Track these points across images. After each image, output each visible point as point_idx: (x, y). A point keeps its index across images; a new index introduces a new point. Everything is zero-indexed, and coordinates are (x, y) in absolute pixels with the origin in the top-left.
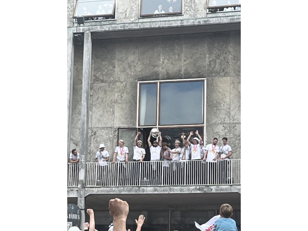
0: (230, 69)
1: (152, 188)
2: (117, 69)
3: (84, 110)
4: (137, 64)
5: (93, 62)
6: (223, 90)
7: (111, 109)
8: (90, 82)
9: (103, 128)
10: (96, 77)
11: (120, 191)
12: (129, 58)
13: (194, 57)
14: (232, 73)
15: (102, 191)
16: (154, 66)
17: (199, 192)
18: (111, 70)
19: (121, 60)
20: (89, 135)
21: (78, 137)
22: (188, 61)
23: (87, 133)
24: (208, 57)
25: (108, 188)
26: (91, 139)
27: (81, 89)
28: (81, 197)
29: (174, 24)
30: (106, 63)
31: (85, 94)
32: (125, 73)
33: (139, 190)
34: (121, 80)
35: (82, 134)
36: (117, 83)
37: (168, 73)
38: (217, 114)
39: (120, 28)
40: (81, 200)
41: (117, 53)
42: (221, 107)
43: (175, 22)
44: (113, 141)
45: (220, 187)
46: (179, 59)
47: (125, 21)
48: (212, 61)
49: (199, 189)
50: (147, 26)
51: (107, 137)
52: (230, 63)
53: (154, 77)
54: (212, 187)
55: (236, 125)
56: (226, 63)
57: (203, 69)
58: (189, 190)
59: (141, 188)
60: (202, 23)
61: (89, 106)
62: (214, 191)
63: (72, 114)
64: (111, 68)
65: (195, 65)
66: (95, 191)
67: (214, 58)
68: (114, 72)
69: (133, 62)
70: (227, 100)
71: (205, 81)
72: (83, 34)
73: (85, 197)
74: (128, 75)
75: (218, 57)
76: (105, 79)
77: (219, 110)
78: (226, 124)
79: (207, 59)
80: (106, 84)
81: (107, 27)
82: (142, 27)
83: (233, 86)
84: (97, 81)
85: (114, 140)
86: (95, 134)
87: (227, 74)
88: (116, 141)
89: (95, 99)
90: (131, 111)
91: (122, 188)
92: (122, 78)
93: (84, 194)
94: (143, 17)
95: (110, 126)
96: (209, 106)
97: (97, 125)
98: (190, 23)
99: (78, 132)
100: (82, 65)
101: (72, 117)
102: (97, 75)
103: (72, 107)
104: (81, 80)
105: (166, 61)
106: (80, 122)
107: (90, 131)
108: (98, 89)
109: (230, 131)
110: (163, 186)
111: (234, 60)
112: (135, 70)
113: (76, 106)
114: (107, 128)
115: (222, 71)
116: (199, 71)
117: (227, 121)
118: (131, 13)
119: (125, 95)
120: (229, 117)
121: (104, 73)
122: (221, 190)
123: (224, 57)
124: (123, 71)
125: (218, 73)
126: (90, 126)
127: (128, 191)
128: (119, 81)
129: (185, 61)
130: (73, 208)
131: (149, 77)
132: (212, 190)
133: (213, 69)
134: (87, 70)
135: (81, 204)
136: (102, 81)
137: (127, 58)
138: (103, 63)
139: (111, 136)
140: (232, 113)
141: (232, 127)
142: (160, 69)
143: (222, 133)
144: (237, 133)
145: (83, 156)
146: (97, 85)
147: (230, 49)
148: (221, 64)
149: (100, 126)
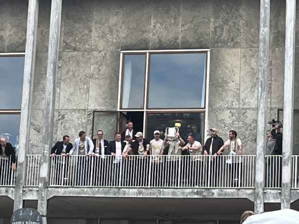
0: (241, 39)
1: (136, 190)
2: (94, 34)
3: (49, 86)
4: (121, 28)
5: (63, 23)
6: (232, 65)
7: (85, 86)
8: (58, 50)
9: (74, 110)
10: (67, 44)
11: (93, 193)
12: (110, 20)
13: (195, 21)
14: (244, 44)
15: (70, 193)
16: (143, 32)
17: (196, 196)
18: (87, 35)
19: (100, 22)
20: (56, 118)
21: (40, 121)
22: (188, 26)
23: (53, 116)
24: (213, 22)
25: (78, 189)
26: (58, 124)
27: (47, 58)
28: (42, 200)
30: (80, 26)
31: (52, 66)
32: (104, 39)
33: (119, 193)
34: (99, 49)
35: (47, 118)
36: (94, 53)
37: (160, 41)
38: (223, 96)
40: (42, 204)
41: (96, 16)
42: (229, 87)
44: (86, 128)
45: (225, 190)
46: (176, 24)
48: (218, 27)
49: (197, 193)
51: (79, 122)
52: (242, 31)
53: (142, 46)
54: (213, 191)
55: (248, 111)
56: (236, 30)
57: (206, 38)
58: (183, 193)
59: (122, 190)
61: (56, 81)
62: (216, 196)
63: (34, 91)
64: (86, 32)
65: (196, 31)
66: (61, 192)
67: (221, 23)
68: (90, 37)
69: (116, 24)
70: (236, 78)
71: (209, 53)
73: (48, 200)
74: (108, 41)
75: (226, 22)
76: (78, 47)
77: (225, 91)
78: (233, 109)
79: (212, 24)
80: (80, 53)
83: (244, 60)
84: (68, 49)
85: (88, 126)
86: (63, 117)
87: (236, 45)
88: (90, 127)
89: (64, 71)
90: (111, 89)
91: (97, 189)
92: (101, 44)
93: (47, 196)
95: (83, 108)
96: (212, 85)
97: (66, 107)
99: (40, 114)
100: (49, 28)
101: (33, 95)
102: (68, 41)
103: (34, 82)
104: (47, 48)
105: (158, 25)
106: (44, 101)
107: (56, 114)
108: (69, 59)
109: (238, 119)
110: (151, 188)
111: (247, 26)
112: (118, 36)
113: (39, 80)
114: (79, 110)
115: (230, 40)
116: (201, 40)
117: (236, 105)
119: (103, 69)
120: (238, 100)
121: (77, 39)
122: (226, 194)
123: (234, 23)
124: (102, 37)
125: (225, 44)
126: (57, 108)
127: (105, 193)
128: (96, 49)
129: (183, 25)
130: (31, 214)
131: (135, 45)
132: (213, 194)
133: (219, 37)
134: (55, 34)
135: (42, 209)
136: (75, 49)
137: (107, 20)
138: (77, 25)
139: (84, 121)
140: (242, 96)
141: (241, 113)
142: (151, 35)
143: (228, 121)
144: (248, 121)
145: (47, 147)
146: (68, 54)
147: (242, 12)
148: (229, 32)
149: (70, 107)
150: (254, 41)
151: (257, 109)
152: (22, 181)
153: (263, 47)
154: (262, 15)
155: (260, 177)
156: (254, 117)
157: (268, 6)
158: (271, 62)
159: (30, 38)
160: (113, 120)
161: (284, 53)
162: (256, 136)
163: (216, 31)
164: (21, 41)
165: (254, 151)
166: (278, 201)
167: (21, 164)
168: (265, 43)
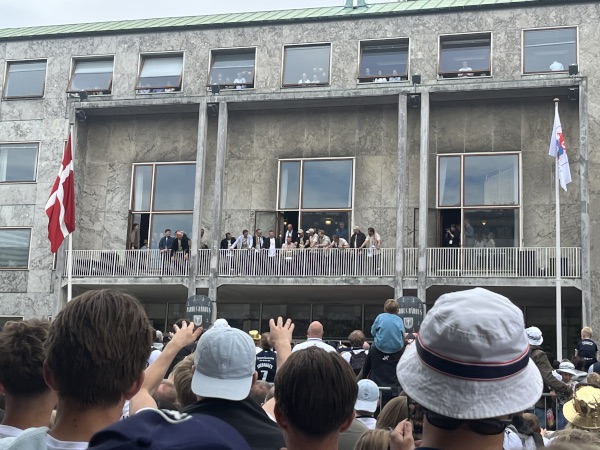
0: (382, 147)
2: (256, 145)
3: (217, 190)
4: (278, 139)
5: (229, 136)
6: (374, 170)
7: (248, 190)
8: (225, 159)
9: (239, 211)
10: (232, 153)
11: (256, 282)
12: (269, 133)
13: (342, 133)
14: (385, 153)
15: (237, 281)
16: (298, 142)
18: (249, 145)
19: (260, 134)
20: (223, 218)
21: (210, 220)
22: (336, 137)
23: (221, 216)
24: (358, 133)
25: (243, 278)
26: (225, 223)
27: (215, 166)
28: (212, 288)
29: (321, 96)
30: (244, 137)
31: (220, 172)
32: (264, 149)
33: (278, 282)
34: (260, 157)
35: (216, 217)
36: (255, 161)
37: (312, 150)
38: (367, 197)
39: (259, 99)
40: (212, 292)
41: (257, 129)
42: (372, 189)
43: (322, 93)
44: (249, 226)
45: (369, 278)
46: (326, 135)
47: (265, 91)
48: (362, 137)
49: (345, 281)
50: (290, 96)
51: (243, 220)
52: (383, 141)
53: (297, 155)
54: (359, 279)
55: (388, 210)
56: (377, 140)
57: (352, 147)
59: (280, 279)
60: (352, 95)
61: (223, 186)
62: (361, 283)
63: (204, 195)
64: (249, 143)
65: (343, 141)
66: (229, 281)
67: (365, 134)
68: (252, 148)
69: (274, 136)
70: (379, 182)
71: (354, 160)
72: (218, 104)
73: (217, 288)
74: (268, 151)
75: (369, 133)
76: (242, 156)
77: (369, 192)
78: (376, 208)
79: (357, 136)
80: (243, 162)
81: (245, 97)
82: (285, 97)
83: (385, 166)
84: (233, 157)
86: (230, 217)
87: (378, 153)
88: (252, 225)
89: (230, 177)
90: (270, 191)
91: (259, 278)
92: (262, 153)
93: (217, 285)
94: (285, 87)
95: (247, 208)
96: (357, 188)
97: (232, 207)
98: (339, 94)
99: (209, 215)
100: (217, 140)
101: (204, 198)
102: (233, 151)
104: (215, 157)
105: (311, 136)
106: (213, 203)
107: (224, 214)
108: (234, 166)
109: (380, 216)
110: (305, 277)
111: (387, 136)
112: (275, 146)
113: (208, 185)
114: (243, 210)
115: (373, 149)
116: (348, 149)
117: (378, 205)
118: (272, 82)
119: (264, 175)
120: (380, 201)
121: (241, 149)
122: (370, 282)
123: (376, 134)
124: (263, 147)
125: (368, 152)
126: (224, 208)
127: (266, 282)
128: (257, 158)
129: (332, 136)
130: (203, 300)
131: (291, 154)
132: (359, 282)
133: (363, 146)
134: (221, 145)
135: (213, 295)
136: (239, 158)
137: (267, 132)
138: (240, 137)
139: (247, 220)
140: (384, 197)
141: (383, 211)
142: (304, 145)
143: (372, 219)
144: (388, 219)
145: (216, 242)
146: (233, 162)
147: (383, 125)
148: (372, 141)
149: (236, 208)
150: (393, 150)
151: (396, 208)
152: (195, 271)
153: (401, 154)
154: (400, 127)
155: (399, 267)
156: (394, 215)
157: (405, 119)
158: (408, 168)
159: (201, 149)
160: (273, 218)
161: (419, 160)
162: (395, 232)
163: (360, 141)
164: (193, 151)
165: (394, 245)
166: (415, 287)
167: (194, 258)
168: (403, 150)
